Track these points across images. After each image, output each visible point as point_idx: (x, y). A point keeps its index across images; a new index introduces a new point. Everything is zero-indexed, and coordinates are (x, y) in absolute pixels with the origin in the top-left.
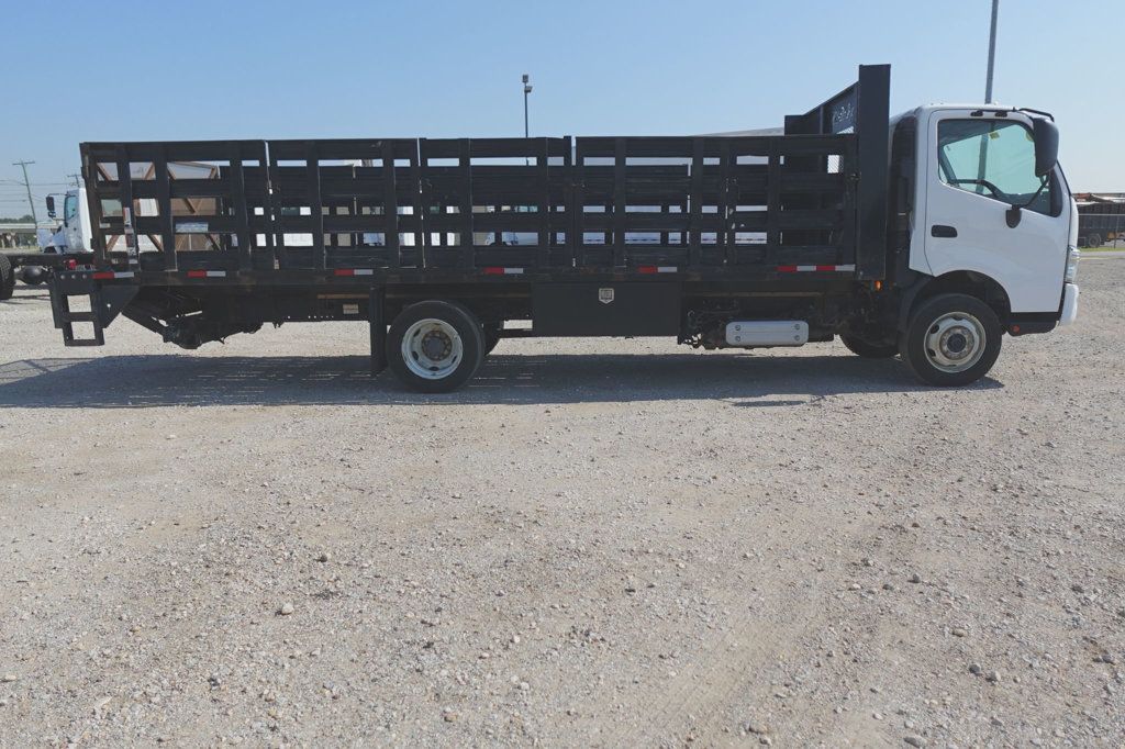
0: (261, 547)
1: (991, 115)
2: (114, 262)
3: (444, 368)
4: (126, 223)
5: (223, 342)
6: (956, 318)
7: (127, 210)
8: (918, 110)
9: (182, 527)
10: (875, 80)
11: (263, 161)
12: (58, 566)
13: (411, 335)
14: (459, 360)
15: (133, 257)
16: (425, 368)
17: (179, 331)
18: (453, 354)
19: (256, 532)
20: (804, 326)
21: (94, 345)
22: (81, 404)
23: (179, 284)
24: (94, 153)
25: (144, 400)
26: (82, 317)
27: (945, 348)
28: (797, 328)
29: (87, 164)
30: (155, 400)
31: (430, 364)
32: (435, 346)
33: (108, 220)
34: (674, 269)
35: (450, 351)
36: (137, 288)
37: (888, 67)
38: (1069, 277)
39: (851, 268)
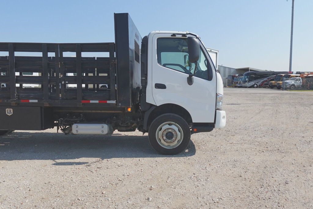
1: (180, 36)
6: (170, 125)
27: (165, 138)
34: (36, 101)
38: (217, 107)
39: (114, 102)
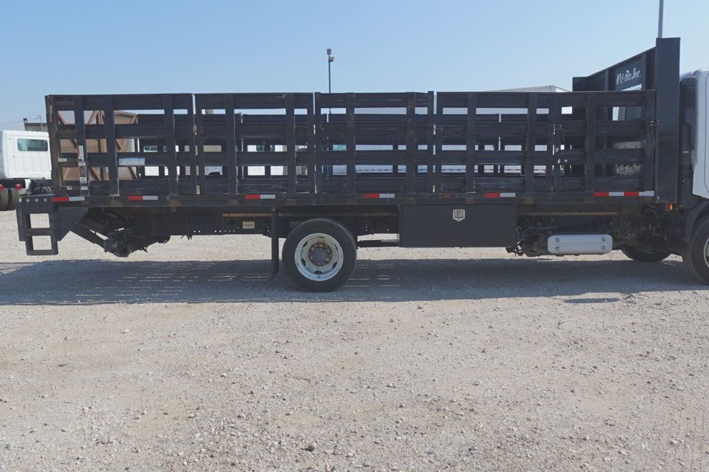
0: (250, 437)
2: (69, 188)
3: (326, 272)
4: (79, 158)
5: (145, 250)
7: (81, 148)
8: (697, 73)
9: (171, 416)
10: (668, 49)
11: (190, 111)
12: (81, 457)
13: (302, 246)
14: (340, 265)
15: (84, 185)
16: (311, 272)
17: (116, 243)
18: (333, 261)
19: (238, 421)
20: (609, 238)
21: (50, 254)
22: (38, 302)
23: (120, 206)
24: (56, 103)
25: (88, 298)
26: (41, 232)
28: (604, 240)
29: (51, 112)
30: (96, 299)
31: (315, 269)
32: (319, 255)
33: (65, 155)
35: (331, 258)
36: (86, 209)
37: (678, 40)
